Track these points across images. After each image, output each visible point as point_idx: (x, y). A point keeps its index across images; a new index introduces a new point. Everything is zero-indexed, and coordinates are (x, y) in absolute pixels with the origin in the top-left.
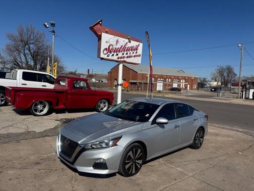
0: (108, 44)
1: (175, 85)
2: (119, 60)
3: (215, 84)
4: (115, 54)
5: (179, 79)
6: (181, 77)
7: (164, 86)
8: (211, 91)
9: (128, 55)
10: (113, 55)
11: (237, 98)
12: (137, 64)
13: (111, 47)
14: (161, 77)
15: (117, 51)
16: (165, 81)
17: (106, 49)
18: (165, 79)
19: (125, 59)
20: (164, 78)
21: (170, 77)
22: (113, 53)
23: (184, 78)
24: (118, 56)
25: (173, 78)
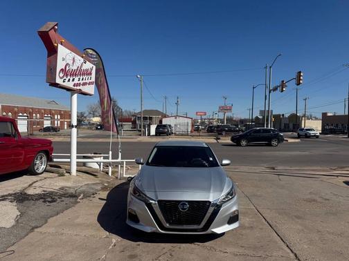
0: (64, 63)
1: (47, 124)
2: (75, 88)
3: (97, 120)
4: (71, 79)
5: (51, 114)
6: (55, 110)
7: (30, 125)
8: (97, 129)
9: (84, 81)
10: (69, 81)
11: (140, 135)
12: (90, 95)
13: (67, 68)
14: (24, 110)
15: (74, 74)
16: (30, 116)
17: (62, 70)
18: (31, 114)
19: (81, 87)
20: (29, 112)
21: (39, 111)
22: (69, 77)
23: (59, 112)
24: (74, 82)
25: (43, 113)
